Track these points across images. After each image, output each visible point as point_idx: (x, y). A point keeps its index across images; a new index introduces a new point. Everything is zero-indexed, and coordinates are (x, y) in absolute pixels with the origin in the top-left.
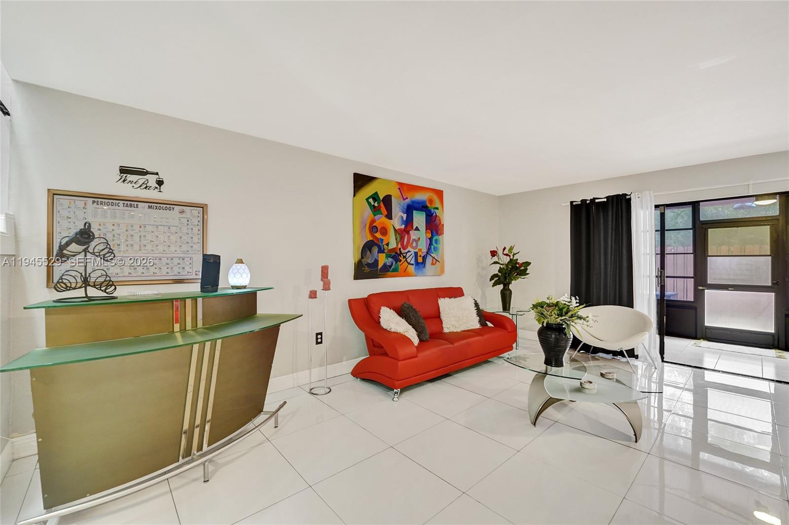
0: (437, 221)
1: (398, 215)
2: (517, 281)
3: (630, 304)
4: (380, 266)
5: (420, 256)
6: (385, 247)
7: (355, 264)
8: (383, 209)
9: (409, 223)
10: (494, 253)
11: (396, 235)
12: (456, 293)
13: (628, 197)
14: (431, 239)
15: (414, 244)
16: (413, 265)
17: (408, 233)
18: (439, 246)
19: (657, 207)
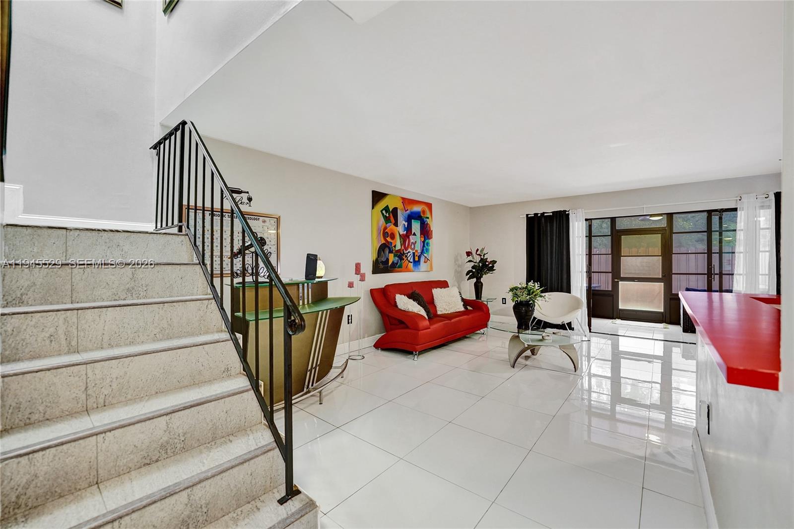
0: (428, 228)
1: (402, 222)
2: (487, 275)
3: (569, 291)
4: (390, 263)
5: (417, 256)
6: (393, 248)
7: (373, 261)
8: (392, 219)
9: (409, 229)
10: (469, 254)
11: (400, 239)
12: (443, 284)
13: (567, 213)
14: (424, 242)
15: (413, 247)
16: (412, 262)
17: (409, 238)
18: (430, 248)
19: (586, 220)
